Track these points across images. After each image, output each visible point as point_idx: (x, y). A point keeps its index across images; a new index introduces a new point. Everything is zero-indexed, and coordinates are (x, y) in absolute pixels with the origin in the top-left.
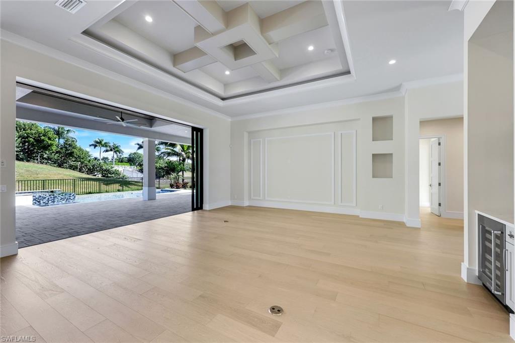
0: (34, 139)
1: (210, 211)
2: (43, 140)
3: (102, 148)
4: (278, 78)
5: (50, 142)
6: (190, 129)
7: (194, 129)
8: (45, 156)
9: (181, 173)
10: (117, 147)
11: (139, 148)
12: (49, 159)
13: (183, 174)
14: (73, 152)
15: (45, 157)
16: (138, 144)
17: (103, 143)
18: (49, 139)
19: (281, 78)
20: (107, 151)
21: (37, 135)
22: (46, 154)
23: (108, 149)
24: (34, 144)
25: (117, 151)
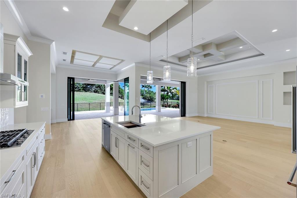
1: (189, 117)
4: (224, 60)
6: (181, 82)
7: (182, 82)
9: (166, 100)
11: (142, 87)
13: (167, 100)
19: (225, 59)
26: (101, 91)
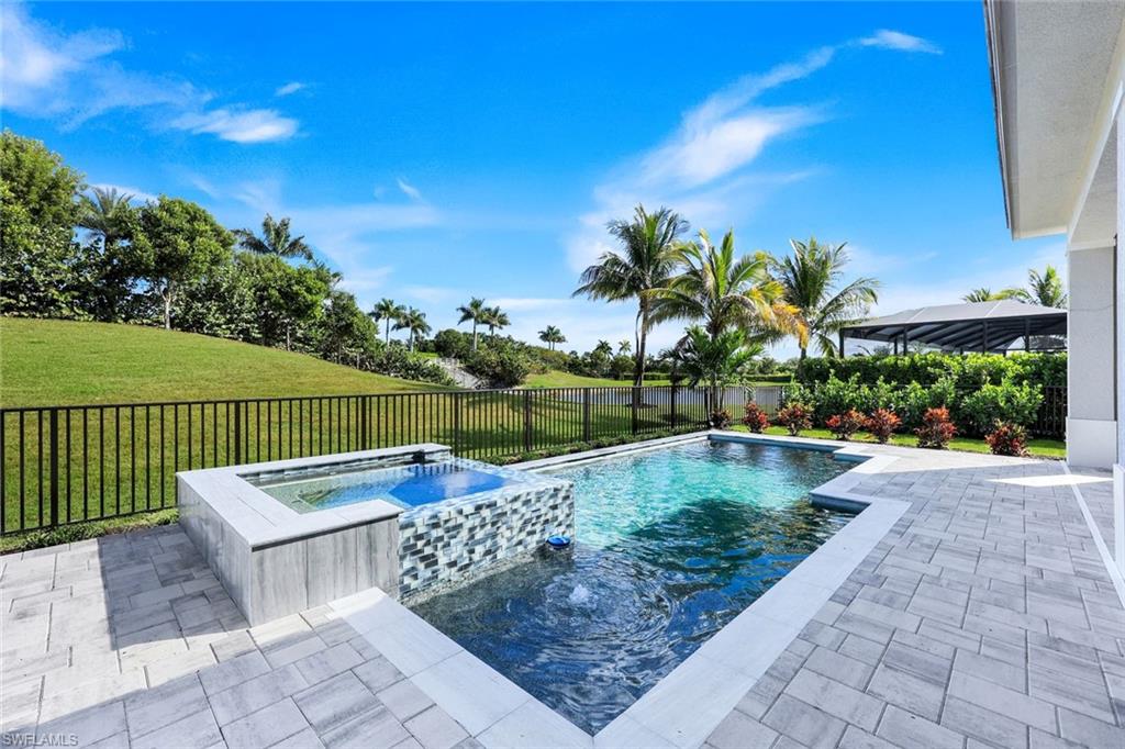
0: (279, 291)
2: (297, 294)
3: (391, 320)
5: (309, 297)
8: (299, 333)
10: (417, 318)
11: (464, 319)
12: (306, 340)
14: (351, 325)
15: (298, 335)
16: (463, 309)
17: (392, 308)
18: (309, 290)
20: (399, 327)
21: (284, 283)
22: (300, 328)
23: (403, 321)
24: (279, 304)
25: (419, 326)
26: (230, 321)
